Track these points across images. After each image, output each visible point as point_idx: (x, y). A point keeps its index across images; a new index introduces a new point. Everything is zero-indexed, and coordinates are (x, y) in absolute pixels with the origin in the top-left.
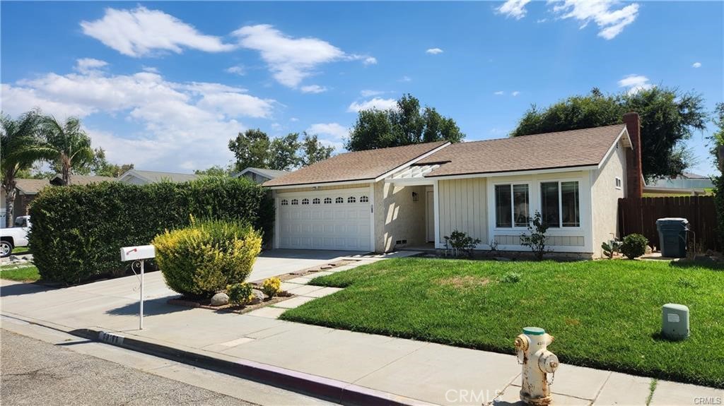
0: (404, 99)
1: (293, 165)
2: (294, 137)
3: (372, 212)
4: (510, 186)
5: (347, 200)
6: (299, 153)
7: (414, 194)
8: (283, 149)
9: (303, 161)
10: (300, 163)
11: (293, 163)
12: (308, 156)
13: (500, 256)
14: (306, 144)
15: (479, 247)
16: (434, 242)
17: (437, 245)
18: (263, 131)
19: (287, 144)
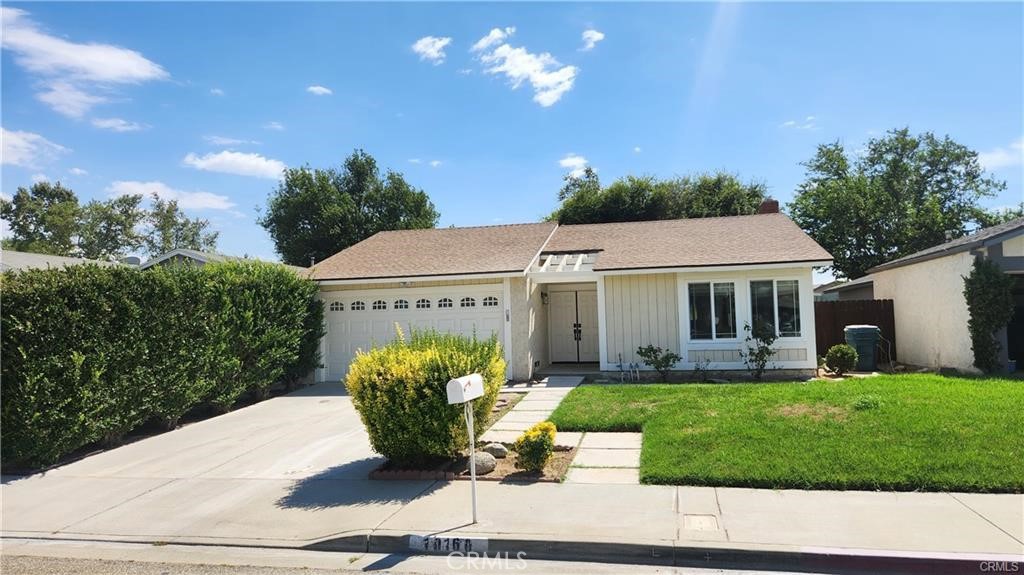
0: (356, 157)
1: (129, 248)
2: (134, 201)
3: (508, 320)
4: (708, 285)
5: (459, 303)
6: (141, 228)
7: (543, 295)
8: (109, 219)
9: (151, 242)
10: (145, 243)
11: (130, 244)
12: (158, 233)
13: (721, 378)
14: (155, 215)
15: (679, 366)
16: (598, 363)
17: (604, 366)
18: (65, 186)
19: (117, 211)
